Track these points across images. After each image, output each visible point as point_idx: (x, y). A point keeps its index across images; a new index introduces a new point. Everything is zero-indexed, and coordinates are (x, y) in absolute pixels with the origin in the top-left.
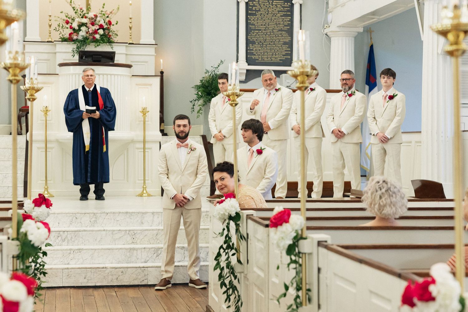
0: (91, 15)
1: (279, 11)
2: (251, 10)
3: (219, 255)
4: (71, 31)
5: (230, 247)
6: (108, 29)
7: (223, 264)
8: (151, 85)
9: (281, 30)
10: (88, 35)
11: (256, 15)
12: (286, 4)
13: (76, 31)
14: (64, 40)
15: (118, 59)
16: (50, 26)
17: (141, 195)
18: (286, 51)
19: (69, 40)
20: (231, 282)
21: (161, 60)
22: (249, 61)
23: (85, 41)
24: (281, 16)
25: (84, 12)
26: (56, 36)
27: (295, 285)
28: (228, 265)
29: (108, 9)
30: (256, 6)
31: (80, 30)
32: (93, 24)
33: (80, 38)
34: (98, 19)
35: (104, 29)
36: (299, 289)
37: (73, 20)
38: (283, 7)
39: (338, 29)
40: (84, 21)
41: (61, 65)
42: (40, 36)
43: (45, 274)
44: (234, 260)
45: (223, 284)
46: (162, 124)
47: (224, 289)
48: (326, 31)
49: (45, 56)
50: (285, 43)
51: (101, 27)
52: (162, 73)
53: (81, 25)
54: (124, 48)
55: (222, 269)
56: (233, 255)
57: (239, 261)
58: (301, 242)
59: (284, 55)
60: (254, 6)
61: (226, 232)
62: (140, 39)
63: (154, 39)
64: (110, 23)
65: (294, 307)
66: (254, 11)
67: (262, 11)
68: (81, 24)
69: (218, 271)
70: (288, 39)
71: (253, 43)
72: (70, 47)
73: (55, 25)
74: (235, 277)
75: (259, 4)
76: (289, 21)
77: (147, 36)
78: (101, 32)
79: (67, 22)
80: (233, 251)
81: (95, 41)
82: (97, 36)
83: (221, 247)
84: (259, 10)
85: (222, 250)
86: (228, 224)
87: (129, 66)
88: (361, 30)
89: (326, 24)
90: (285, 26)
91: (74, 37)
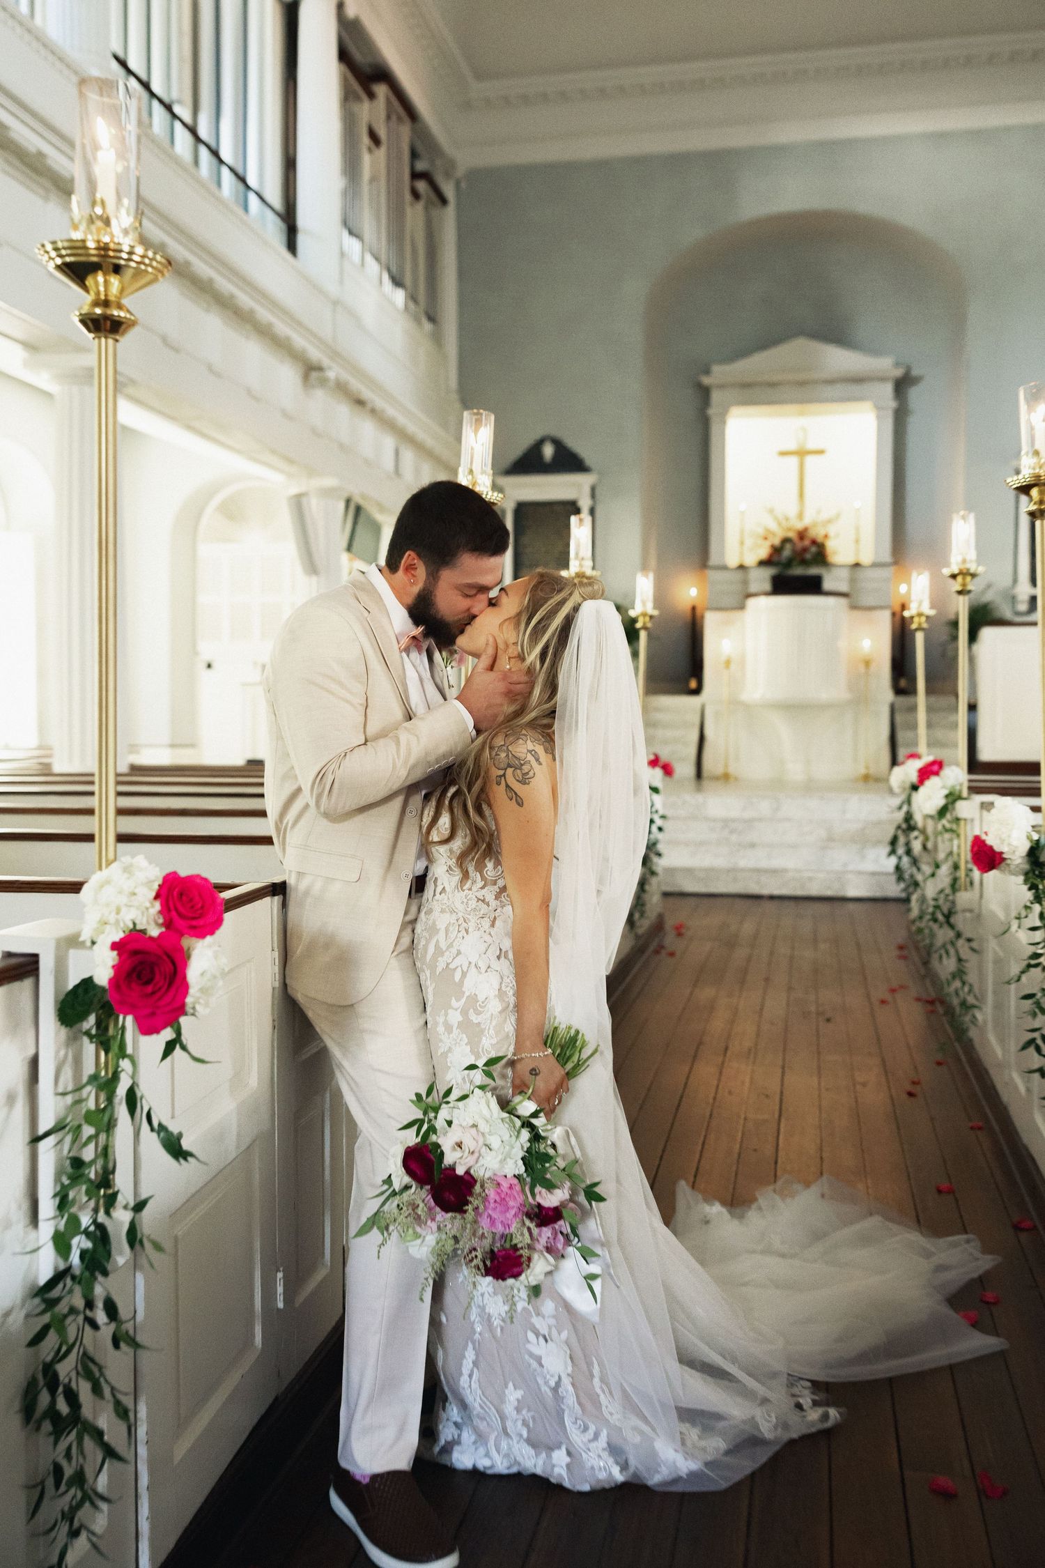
0: (799, 527)
4: (772, 550)
5: (911, 828)
6: (824, 544)
7: (901, 850)
8: (877, 623)
10: (795, 555)
13: (778, 550)
14: (761, 563)
15: (827, 585)
16: (742, 545)
19: (769, 563)
20: (912, 876)
23: (789, 563)
26: (751, 558)
28: (909, 852)
29: (824, 518)
31: (783, 548)
32: (802, 539)
33: (784, 559)
34: (809, 531)
35: (817, 546)
37: (775, 534)
40: (791, 535)
41: (750, 595)
44: (917, 846)
49: (735, 588)
51: (813, 542)
53: (786, 541)
54: (845, 571)
55: (900, 858)
56: (916, 838)
57: (925, 847)
58: (957, 804)
61: (905, 808)
63: (892, 556)
64: (826, 536)
65: (948, 891)
69: (894, 860)
72: (769, 572)
73: (751, 542)
74: (919, 869)
78: (814, 549)
79: (767, 538)
80: (916, 833)
81: (804, 561)
82: (808, 556)
83: (899, 827)
85: (900, 832)
86: (909, 795)
87: (845, 595)
91: (775, 559)
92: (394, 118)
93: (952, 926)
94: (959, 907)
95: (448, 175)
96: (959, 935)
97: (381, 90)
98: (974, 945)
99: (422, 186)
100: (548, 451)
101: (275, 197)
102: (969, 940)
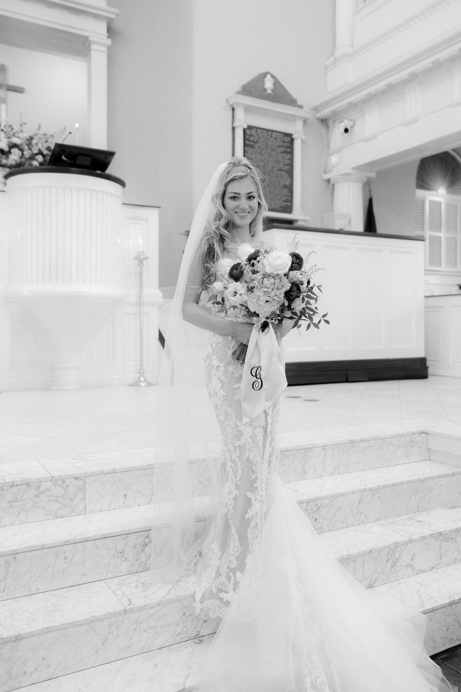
1: (279, 146)
2: (249, 140)
9: (280, 170)
10: (23, 160)
11: (254, 147)
12: (286, 138)
17: (136, 384)
18: (287, 196)
24: (282, 153)
25: (14, 131)
30: (254, 136)
31: (9, 152)
38: (284, 142)
41: (12, 173)
48: (326, 177)
50: (285, 187)
53: (14, 146)
59: (284, 201)
60: (251, 135)
66: (251, 141)
67: (261, 143)
68: (12, 145)
70: (287, 183)
75: (258, 135)
76: (289, 160)
84: (257, 142)
87: (123, 184)
88: (374, 175)
90: (285, 165)
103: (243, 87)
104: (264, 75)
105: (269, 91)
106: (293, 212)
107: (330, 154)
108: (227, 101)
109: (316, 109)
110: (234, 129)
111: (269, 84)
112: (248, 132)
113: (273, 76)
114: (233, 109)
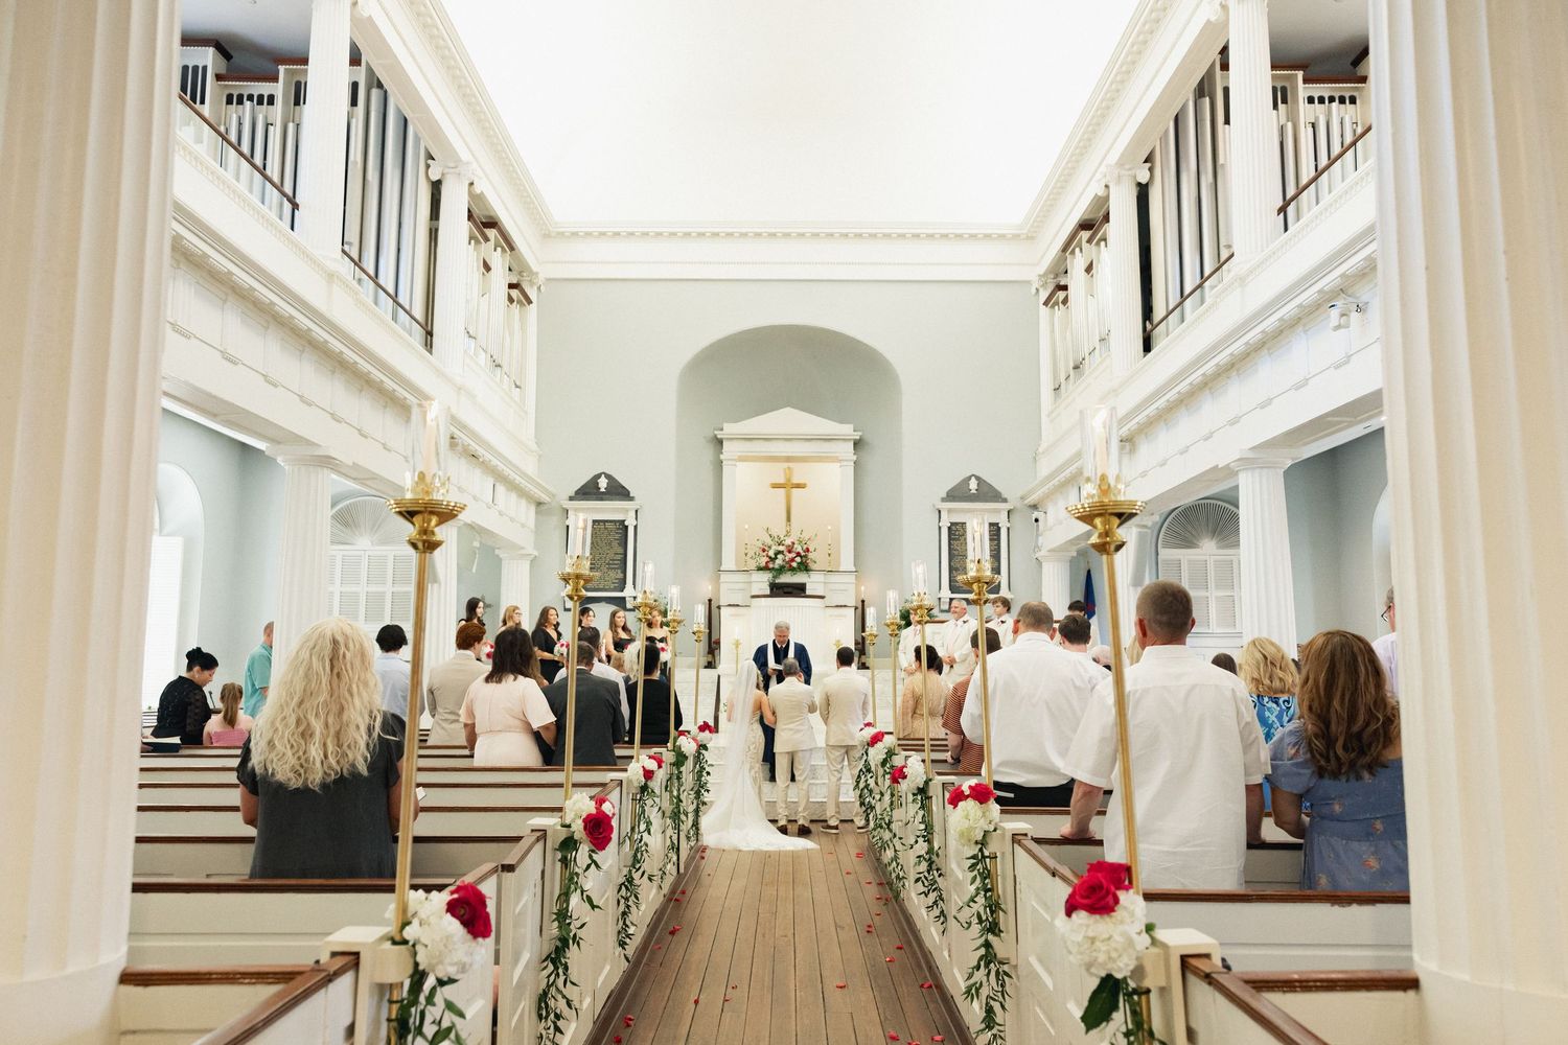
0: (788, 542)
3: (859, 777)
4: (768, 559)
5: (869, 771)
6: (806, 556)
7: (862, 785)
8: (845, 616)
10: (783, 564)
11: (959, 540)
12: (991, 527)
13: (773, 560)
14: (760, 569)
15: (808, 593)
16: (746, 554)
19: (766, 568)
21: (863, 588)
22: (953, 589)
23: (781, 570)
25: (782, 540)
26: (752, 565)
27: (889, 792)
28: (867, 786)
29: (806, 536)
30: (959, 531)
31: (776, 558)
32: (790, 552)
33: (777, 566)
34: (795, 546)
35: (801, 557)
36: (892, 795)
37: (770, 547)
38: (990, 531)
39: (1047, 554)
40: (781, 548)
41: (753, 597)
42: (736, 565)
43: (708, 791)
44: (871, 782)
45: (862, 804)
46: (863, 657)
47: (864, 808)
48: (1037, 555)
49: (741, 586)
51: (798, 554)
52: (863, 601)
53: (778, 553)
54: (822, 576)
55: (861, 791)
56: (870, 778)
57: (877, 783)
58: (894, 757)
61: (864, 759)
62: (839, 565)
63: (855, 565)
64: (808, 550)
65: (888, 809)
66: (956, 535)
69: (858, 792)
71: (957, 569)
72: (766, 577)
73: (751, 553)
75: (963, 529)
76: (996, 546)
77: (847, 562)
78: (798, 559)
79: (764, 551)
80: (871, 774)
81: (792, 569)
82: (794, 565)
83: (861, 770)
85: (861, 774)
86: (867, 750)
87: (822, 597)
88: (1075, 554)
89: (1037, 548)
90: (992, 551)
91: (771, 566)
92: (499, 249)
93: (891, 831)
94: (894, 819)
95: (532, 283)
96: (895, 836)
97: (492, 233)
98: (903, 841)
99: (515, 293)
100: (603, 483)
101: (418, 312)
102: (900, 838)
103: (948, 493)
104: (969, 478)
105: (973, 491)
106: (1001, 592)
107: (1038, 535)
108: (934, 506)
109: (1022, 498)
110: (940, 528)
111: (973, 485)
112: (954, 528)
113: (978, 478)
114: (940, 512)
